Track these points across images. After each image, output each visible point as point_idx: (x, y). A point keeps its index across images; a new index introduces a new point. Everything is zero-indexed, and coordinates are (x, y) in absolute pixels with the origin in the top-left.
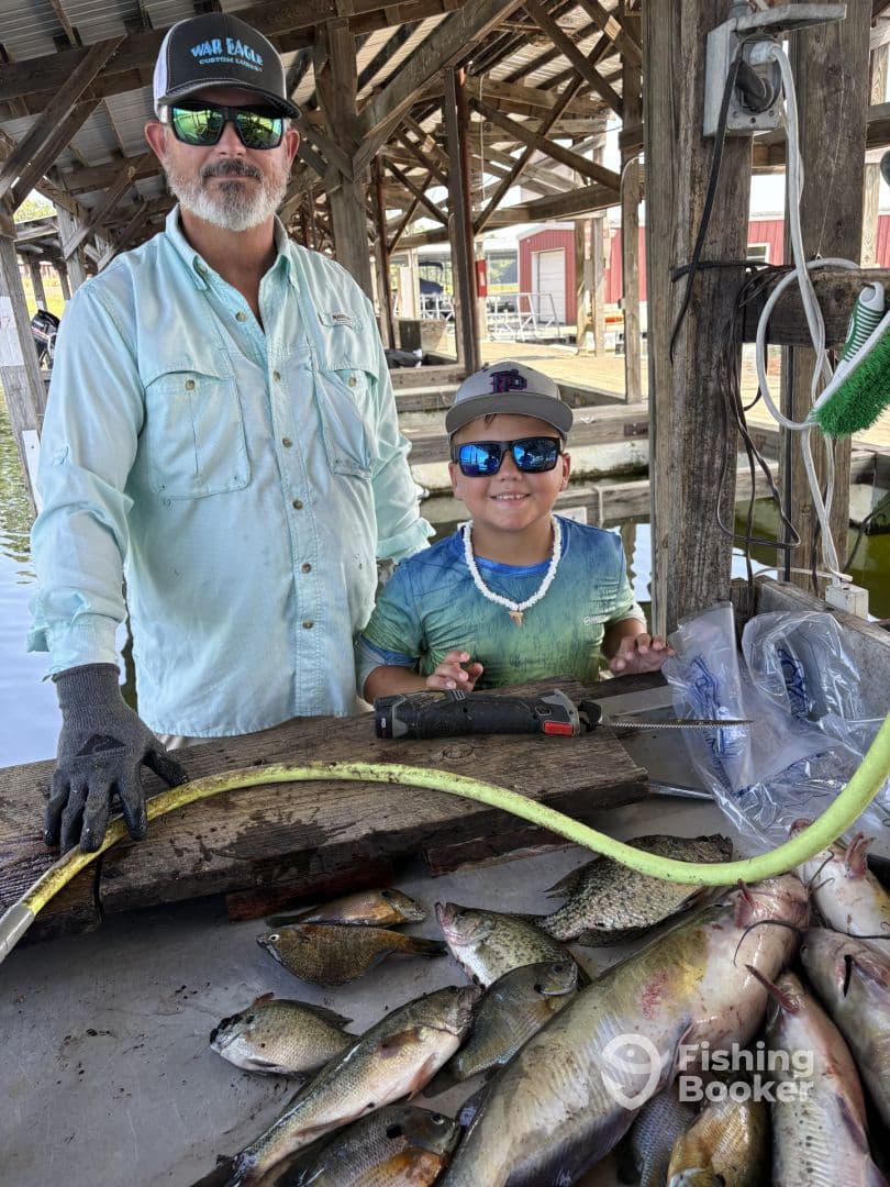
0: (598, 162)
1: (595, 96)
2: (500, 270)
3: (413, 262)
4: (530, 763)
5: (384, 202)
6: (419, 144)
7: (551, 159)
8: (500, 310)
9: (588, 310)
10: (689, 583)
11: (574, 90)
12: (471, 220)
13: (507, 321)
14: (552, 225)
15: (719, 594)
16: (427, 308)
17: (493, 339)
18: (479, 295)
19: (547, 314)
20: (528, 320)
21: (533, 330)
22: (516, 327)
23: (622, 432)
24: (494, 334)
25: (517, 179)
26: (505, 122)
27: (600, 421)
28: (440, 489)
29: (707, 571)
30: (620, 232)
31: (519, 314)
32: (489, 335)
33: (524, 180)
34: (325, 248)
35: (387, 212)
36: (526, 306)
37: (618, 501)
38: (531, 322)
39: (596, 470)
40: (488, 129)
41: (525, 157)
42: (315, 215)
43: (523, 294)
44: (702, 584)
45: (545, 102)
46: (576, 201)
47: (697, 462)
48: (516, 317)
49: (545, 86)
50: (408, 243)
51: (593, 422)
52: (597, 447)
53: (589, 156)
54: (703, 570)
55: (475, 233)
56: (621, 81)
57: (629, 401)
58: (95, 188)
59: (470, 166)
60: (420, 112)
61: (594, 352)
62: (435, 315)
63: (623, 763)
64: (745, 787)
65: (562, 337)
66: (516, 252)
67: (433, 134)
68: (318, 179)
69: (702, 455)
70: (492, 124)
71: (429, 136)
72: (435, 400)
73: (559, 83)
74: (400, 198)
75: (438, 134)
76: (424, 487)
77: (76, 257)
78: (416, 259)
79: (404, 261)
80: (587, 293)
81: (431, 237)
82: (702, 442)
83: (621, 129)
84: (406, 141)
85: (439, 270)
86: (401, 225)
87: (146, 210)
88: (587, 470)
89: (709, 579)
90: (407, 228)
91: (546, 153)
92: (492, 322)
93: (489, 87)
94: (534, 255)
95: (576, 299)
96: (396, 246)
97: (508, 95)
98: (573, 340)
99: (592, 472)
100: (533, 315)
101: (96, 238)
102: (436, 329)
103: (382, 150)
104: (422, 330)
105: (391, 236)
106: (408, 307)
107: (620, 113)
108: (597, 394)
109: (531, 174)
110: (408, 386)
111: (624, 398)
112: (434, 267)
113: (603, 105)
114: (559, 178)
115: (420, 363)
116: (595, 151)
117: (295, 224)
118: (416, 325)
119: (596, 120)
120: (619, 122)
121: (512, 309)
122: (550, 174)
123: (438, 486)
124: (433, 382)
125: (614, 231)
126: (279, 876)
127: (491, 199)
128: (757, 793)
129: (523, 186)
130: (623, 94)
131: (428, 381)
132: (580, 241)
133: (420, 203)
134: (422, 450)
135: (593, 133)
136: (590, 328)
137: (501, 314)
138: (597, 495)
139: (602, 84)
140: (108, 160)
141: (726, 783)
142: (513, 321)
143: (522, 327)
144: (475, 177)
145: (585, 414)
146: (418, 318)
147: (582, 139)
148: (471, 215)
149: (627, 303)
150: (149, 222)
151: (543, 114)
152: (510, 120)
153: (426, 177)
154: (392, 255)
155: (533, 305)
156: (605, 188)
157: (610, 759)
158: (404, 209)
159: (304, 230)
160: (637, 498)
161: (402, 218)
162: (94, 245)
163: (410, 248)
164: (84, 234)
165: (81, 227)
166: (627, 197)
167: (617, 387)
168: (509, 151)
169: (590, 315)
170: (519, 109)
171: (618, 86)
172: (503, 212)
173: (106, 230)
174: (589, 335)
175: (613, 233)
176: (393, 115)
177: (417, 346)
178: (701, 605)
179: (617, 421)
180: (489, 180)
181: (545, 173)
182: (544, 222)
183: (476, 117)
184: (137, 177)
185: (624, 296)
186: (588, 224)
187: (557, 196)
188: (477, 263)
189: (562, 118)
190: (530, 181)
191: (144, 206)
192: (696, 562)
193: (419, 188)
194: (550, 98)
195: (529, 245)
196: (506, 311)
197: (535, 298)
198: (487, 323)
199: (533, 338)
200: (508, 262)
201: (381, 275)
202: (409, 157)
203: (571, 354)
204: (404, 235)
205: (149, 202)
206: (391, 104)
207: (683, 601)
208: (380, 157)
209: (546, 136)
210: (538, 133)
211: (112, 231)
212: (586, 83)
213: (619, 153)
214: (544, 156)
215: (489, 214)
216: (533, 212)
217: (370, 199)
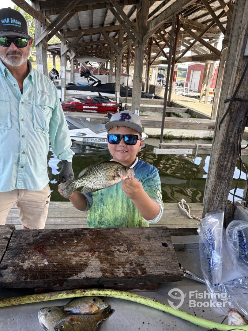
0: (215, 47)
1: (218, 27)
2: (182, 73)
3: (157, 69)
4: (145, 260)
5: (151, 50)
6: (164, 35)
7: (201, 44)
8: (179, 85)
9: (205, 89)
10: (212, 202)
11: (212, 25)
12: (175, 59)
13: (181, 89)
14: (198, 63)
15: (222, 207)
16: (159, 82)
17: (176, 94)
18: (173, 81)
19: (192, 88)
20: (187, 89)
21: (188, 92)
22: (183, 91)
23: (208, 127)
24: (176, 92)
25: (191, 48)
26: (190, 32)
27: (202, 123)
28: (152, 136)
29: (219, 199)
30: (218, 67)
31: (185, 87)
32: (175, 92)
33: (193, 49)
34: (133, 61)
35: (152, 53)
36: (187, 86)
37: (202, 149)
38: (188, 90)
39: (198, 137)
40: (185, 33)
41: (194, 42)
42: (132, 52)
43: (187, 82)
44: (217, 203)
45: (203, 27)
46: (207, 57)
47: (222, 164)
48: (184, 88)
49: (204, 23)
50: (156, 63)
51: (200, 123)
52: (200, 131)
53: (213, 45)
54: (218, 199)
55: (176, 63)
56: (226, 24)
57: (212, 119)
58: (72, 37)
59: (178, 43)
60: (166, 26)
61: (204, 101)
62: (161, 84)
63: (176, 267)
64: (217, 283)
65: (196, 96)
66: (187, 69)
67: (168, 33)
68: (133, 42)
69: (224, 162)
70: (186, 32)
71: (167, 33)
72: (155, 109)
73: (208, 22)
74: (156, 50)
75: (170, 33)
76: (147, 135)
77: (64, 55)
78: (158, 67)
79: (155, 68)
80: (205, 85)
81: (163, 62)
82: (225, 158)
83: (224, 38)
84: (160, 34)
85: (164, 71)
86: (155, 58)
87: (86, 44)
88: (196, 137)
89: (219, 202)
90: (157, 58)
91: (200, 42)
92: (176, 88)
93: (187, 21)
94: (192, 71)
95: (202, 86)
96: (152, 64)
97: (192, 24)
98: (199, 97)
99: (197, 138)
100: (188, 88)
101: (71, 50)
102: (160, 88)
103: (153, 35)
104: (156, 88)
105: (152, 60)
106: (153, 81)
107: (224, 34)
108: (202, 115)
109: (195, 47)
110: (149, 104)
111: (210, 117)
112: (163, 71)
113: (220, 30)
114: (203, 50)
115: (153, 98)
116: (215, 43)
117: (126, 53)
118: (154, 87)
119: (217, 34)
120: (224, 36)
121: (183, 86)
122: (200, 48)
123: (151, 135)
124: (156, 104)
125: (217, 67)
126: (53, 286)
127: (182, 54)
128: (221, 286)
129: (192, 51)
130: (226, 28)
131: (155, 103)
132: (206, 69)
133: (161, 52)
134: (148, 124)
135: (215, 38)
136: (204, 95)
137: (179, 87)
138: (197, 146)
139: (220, 24)
140: (77, 29)
141: (211, 279)
142: (183, 89)
143: (185, 91)
144: (179, 46)
145: (198, 121)
146: (156, 85)
147: (212, 39)
148: (175, 58)
149: (216, 90)
150: (86, 48)
151: (202, 31)
152: (191, 31)
153: (165, 45)
154: (151, 66)
155: (189, 86)
156: (216, 55)
157: (172, 264)
158: (157, 53)
159: (128, 55)
160: (208, 149)
161: (156, 55)
162: (70, 52)
163: (157, 65)
164: (67, 49)
165: (67, 47)
166: (222, 59)
167: (209, 114)
168: (190, 40)
169: (205, 91)
170: (195, 28)
171: (225, 26)
172: (185, 58)
173: (74, 49)
174: (204, 97)
175: (216, 68)
176: (156, 27)
177: (154, 92)
178: (215, 209)
179: (206, 124)
180: (182, 48)
181: (199, 48)
182: (197, 62)
183: (182, 29)
184: (84, 35)
185: (215, 88)
186: (209, 64)
187: (201, 55)
188: (174, 72)
189: (207, 33)
190: (195, 50)
191: (85, 43)
192: (216, 196)
193: (162, 47)
194: (205, 26)
195: (191, 68)
196: (181, 86)
197: (190, 84)
198: (175, 88)
199: (187, 95)
200: (185, 72)
201: (147, 71)
202: (161, 38)
203: (197, 102)
204: (155, 60)
205: (87, 42)
206: (156, 23)
207: (209, 208)
208: (153, 37)
209: (201, 37)
210: (199, 36)
211: (76, 49)
212: (215, 23)
213: (222, 45)
214: (200, 43)
215: (180, 58)
216: (193, 59)
217: (148, 49)
